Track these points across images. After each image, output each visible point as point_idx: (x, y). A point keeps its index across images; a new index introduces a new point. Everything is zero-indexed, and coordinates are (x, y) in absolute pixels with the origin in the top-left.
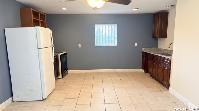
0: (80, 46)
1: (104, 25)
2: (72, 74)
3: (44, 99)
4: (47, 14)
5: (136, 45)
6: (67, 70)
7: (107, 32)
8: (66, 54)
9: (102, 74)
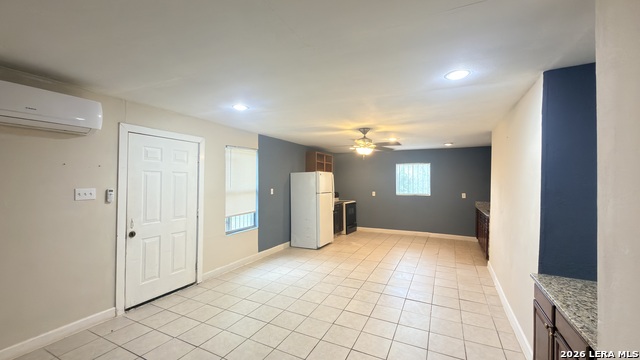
0: (374, 194)
1: (410, 165)
2: (361, 232)
3: (319, 249)
4: (335, 154)
5: (464, 196)
6: (356, 225)
7: (415, 175)
8: (354, 203)
9: (402, 236)
